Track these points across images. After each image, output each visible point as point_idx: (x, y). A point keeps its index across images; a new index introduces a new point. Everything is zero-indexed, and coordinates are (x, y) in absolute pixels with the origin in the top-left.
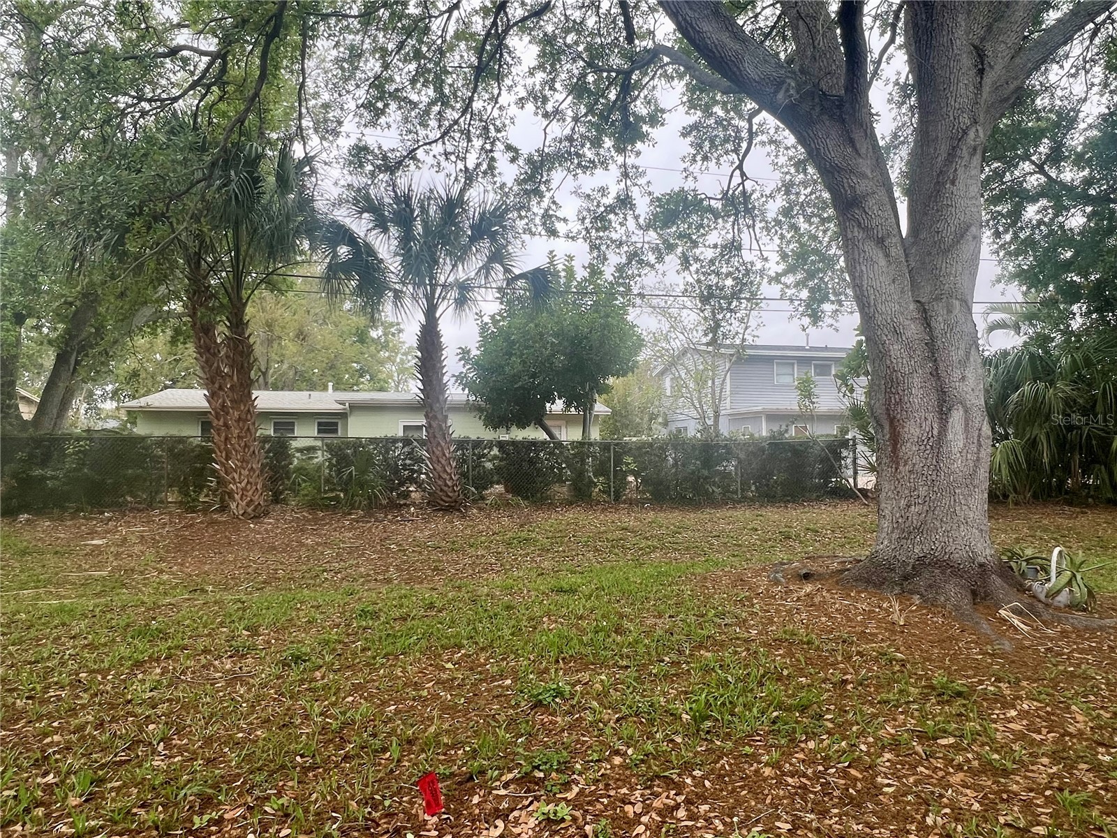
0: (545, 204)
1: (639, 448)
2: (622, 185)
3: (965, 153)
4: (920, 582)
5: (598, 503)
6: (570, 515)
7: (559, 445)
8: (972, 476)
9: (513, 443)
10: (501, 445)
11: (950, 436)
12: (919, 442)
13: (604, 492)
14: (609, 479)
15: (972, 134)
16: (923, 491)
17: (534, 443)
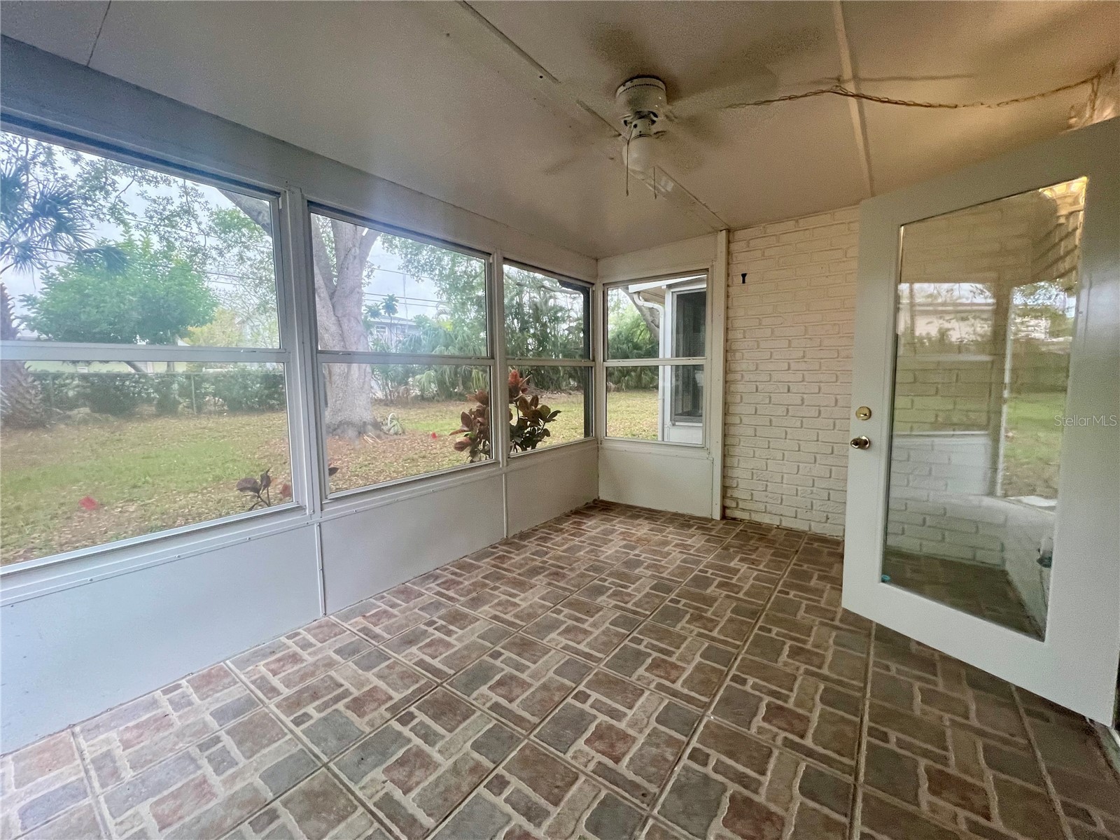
0: (112, 199)
1: (216, 378)
2: (184, 200)
3: (351, 258)
4: (339, 431)
5: (182, 414)
6: (159, 422)
7: (145, 376)
8: (362, 388)
9: (96, 375)
10: (84, 377)
11: (352, 373)
12: (340, 375)
13: (188, 407)
14: (191, 399)
15: (353, 250)
16: (341, 395)
17: (118, 375)
